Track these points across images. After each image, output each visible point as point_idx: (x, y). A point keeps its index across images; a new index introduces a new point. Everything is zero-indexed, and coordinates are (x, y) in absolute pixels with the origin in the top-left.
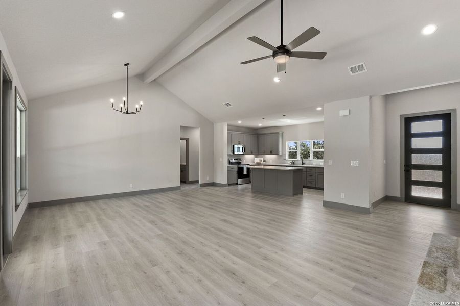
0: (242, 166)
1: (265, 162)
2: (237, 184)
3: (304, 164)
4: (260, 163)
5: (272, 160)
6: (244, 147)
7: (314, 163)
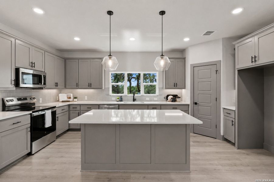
1: (76, 100)
2: (30, 154)
3: (136, 100)
4: (69, 101)
5: (87, 96)
6: (44, 76)
7: (148, 99)
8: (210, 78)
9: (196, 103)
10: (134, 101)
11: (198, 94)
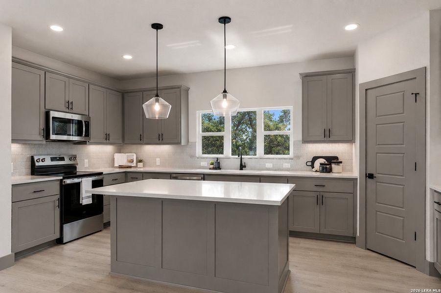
0: (76, 180)
1: (140, 165)
2: (60, 241)
3: (245, 167)
4: (130, 167)
5: (159, 159)
6: (85, 122)
7: (269, 165)
8: (403, 113)
9: (371, 176)
10: (241, 169)
11: (377, 153)
